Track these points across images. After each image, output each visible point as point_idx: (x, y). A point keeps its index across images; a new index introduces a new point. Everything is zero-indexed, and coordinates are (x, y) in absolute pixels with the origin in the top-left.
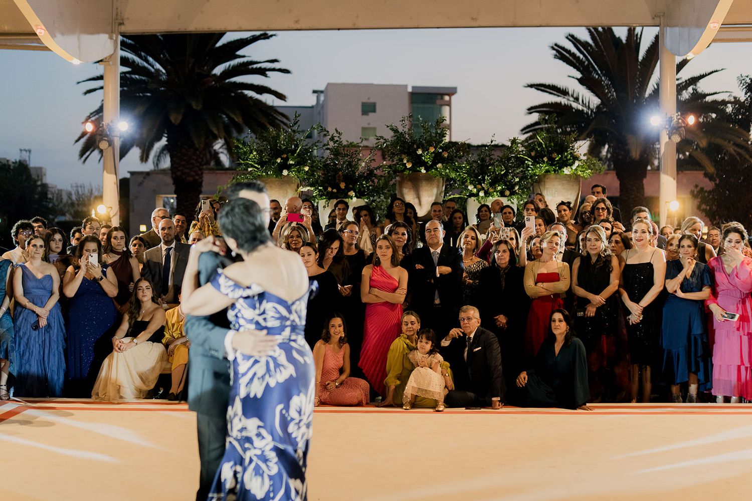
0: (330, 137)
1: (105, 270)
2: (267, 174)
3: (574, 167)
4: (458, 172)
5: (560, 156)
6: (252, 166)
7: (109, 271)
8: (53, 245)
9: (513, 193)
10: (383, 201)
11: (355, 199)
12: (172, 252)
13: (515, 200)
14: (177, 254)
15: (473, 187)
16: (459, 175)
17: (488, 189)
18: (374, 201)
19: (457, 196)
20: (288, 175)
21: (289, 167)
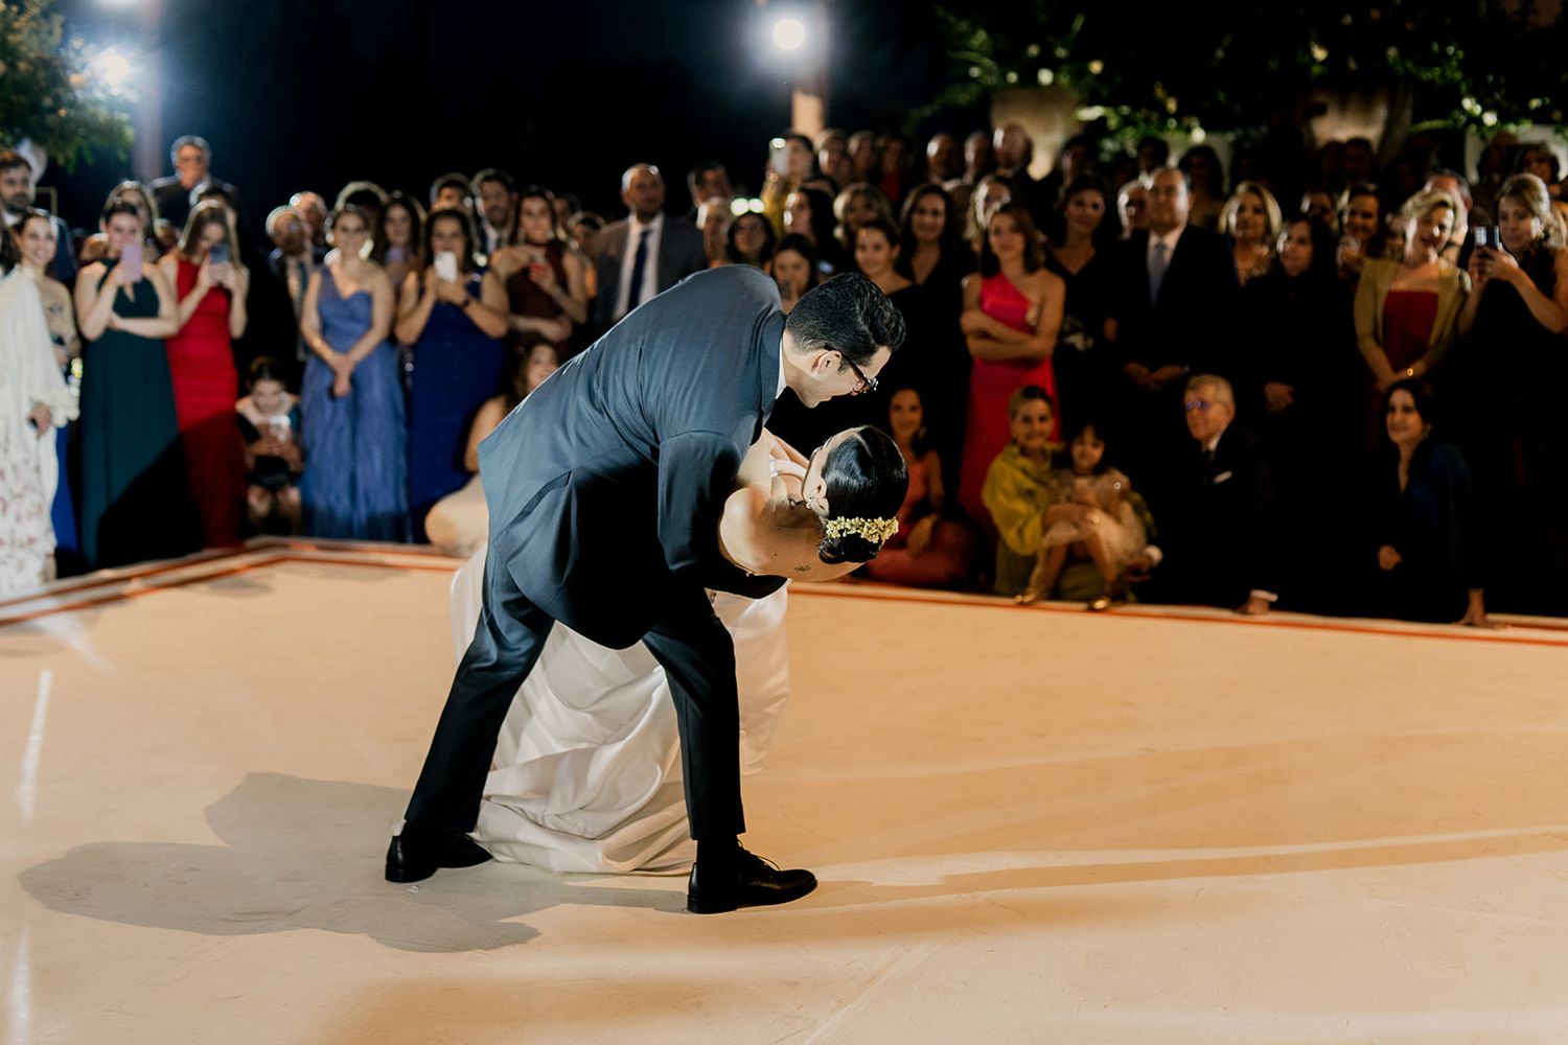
1: (476, 277)
4: (1438, 66)
8: (390, 230)
11: (1199, 134)
14: (667, 247)
15: (1473, 101)
16: (1442, 75)
19: (1437, 124)
20: (1054, 83)
21: (1054, 65)
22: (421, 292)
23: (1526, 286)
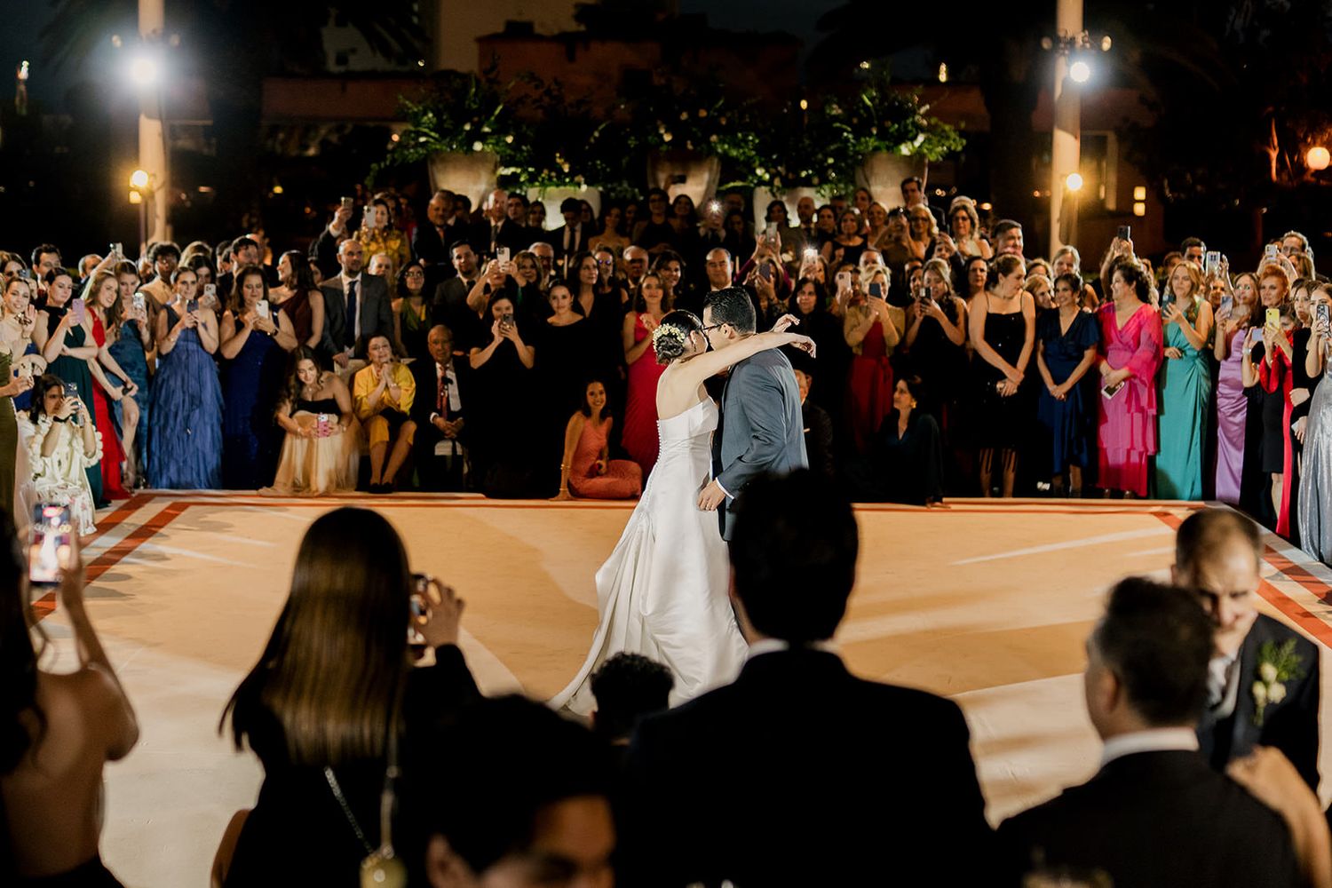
0: (544, 89)
1: (275, 314)
2: (452, 149)
3: (917, 144)
4: (742, 148)
5: (896, 126)
6: (425, 135)
7: (282, 315)
9: (824, 180)
10: (627, 191)
11: (584, 188)
12: (357, 287)
13: (828, 191)
14: (366, 290)
15: (763, 171)
16: (744, 153)
17: (787, 175)
18: (613, 190)
19: (739, 184)
20: (483, 149)
21: (483, 138)
22: (240, 326)
23: (944, 321)
